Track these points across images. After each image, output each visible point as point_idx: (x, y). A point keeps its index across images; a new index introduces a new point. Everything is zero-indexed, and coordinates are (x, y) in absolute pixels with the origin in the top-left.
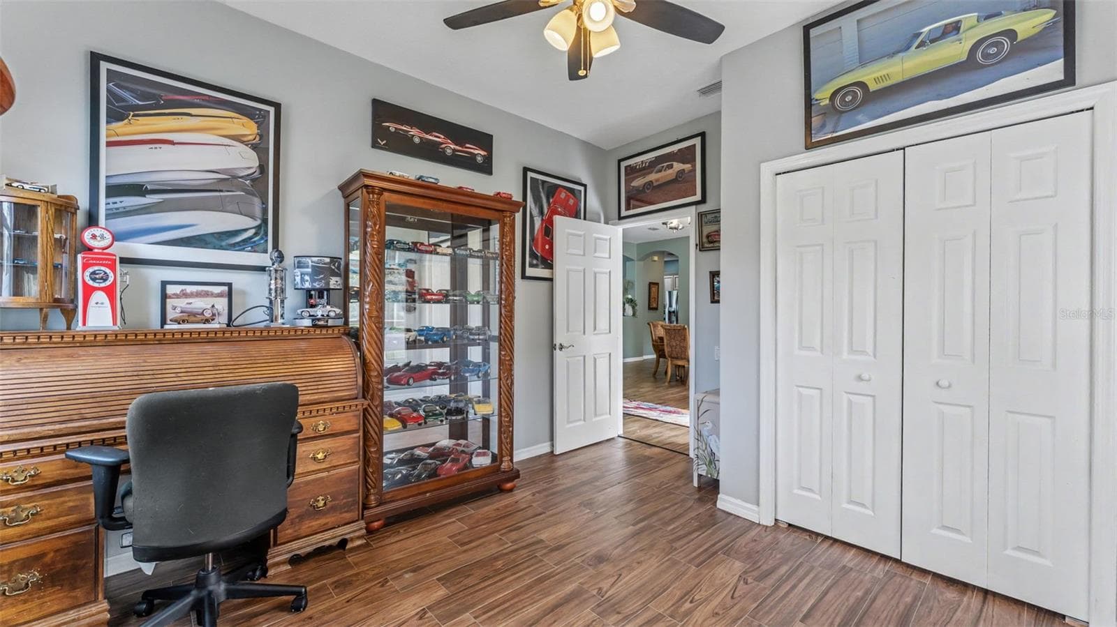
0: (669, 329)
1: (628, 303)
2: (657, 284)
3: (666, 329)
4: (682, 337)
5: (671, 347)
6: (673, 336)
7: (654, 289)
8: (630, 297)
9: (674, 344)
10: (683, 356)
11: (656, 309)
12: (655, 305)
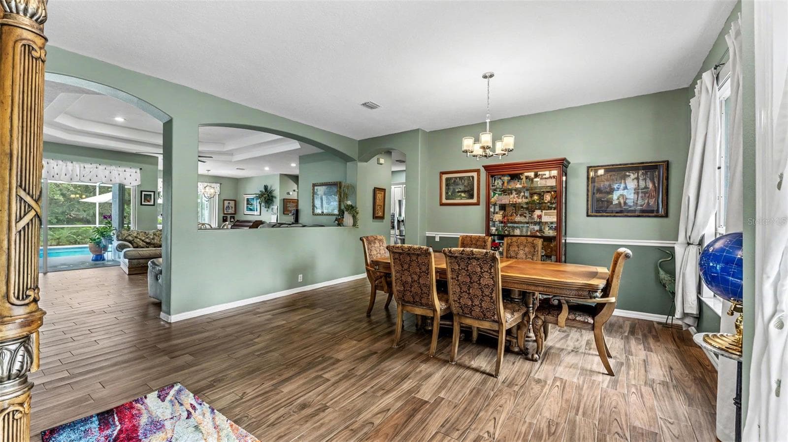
0: (400, 254)
1: (347, 210)
2: (384, 190)
3: (393, 252)
4: (424, 268)
5: (404, 284)
6: (406, 267)
7: (379, 196)
8: (349, 203)
9: (409, 280)
10: (423, 301)
11: (382, 218)
12: (380, 214)
